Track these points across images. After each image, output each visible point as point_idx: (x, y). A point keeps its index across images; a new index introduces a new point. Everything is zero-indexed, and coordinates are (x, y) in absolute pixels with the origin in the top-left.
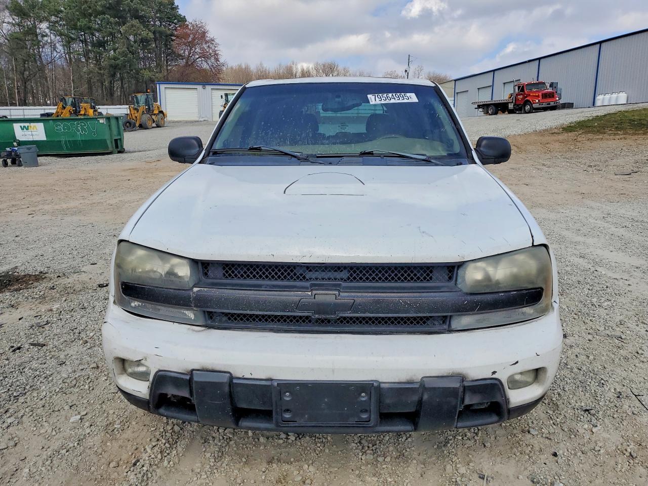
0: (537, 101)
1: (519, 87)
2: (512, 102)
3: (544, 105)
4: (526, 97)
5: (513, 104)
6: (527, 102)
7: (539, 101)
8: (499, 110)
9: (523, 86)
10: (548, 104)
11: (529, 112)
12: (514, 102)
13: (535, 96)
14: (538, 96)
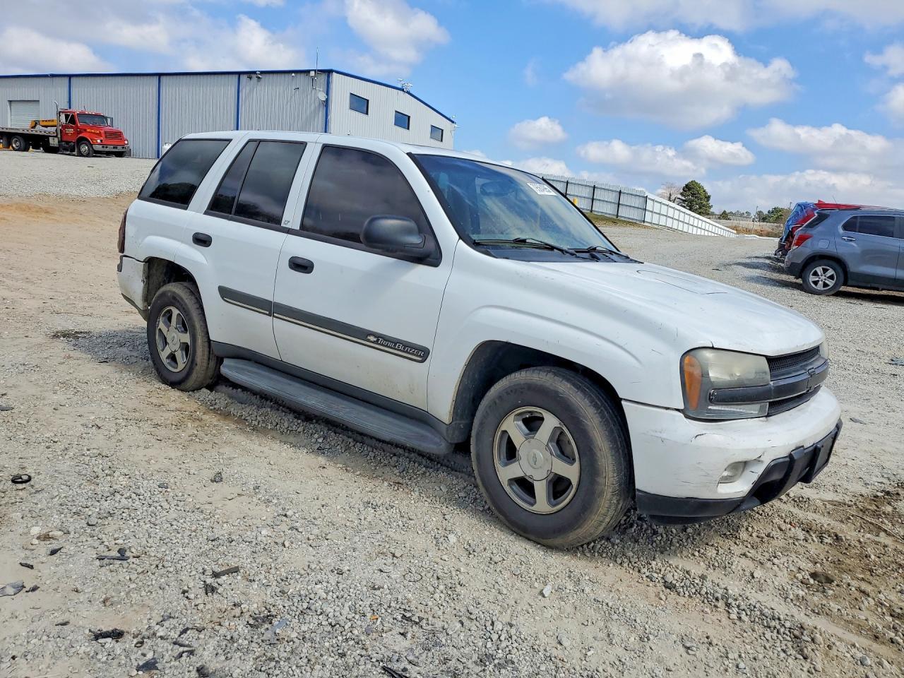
0: (99, 141)
1: (67, 117)
2: (56, 136)
3: (110, 149)
4: (80, 132)
5: (56, 140)
6: (82, 140)
7: (101, 141)
8: (30, 145)
9: (73, 116)
10: (114, 148)
11: (88, 156)
12: (59, 136)
13: (94, 133)
14: (100, 134)
